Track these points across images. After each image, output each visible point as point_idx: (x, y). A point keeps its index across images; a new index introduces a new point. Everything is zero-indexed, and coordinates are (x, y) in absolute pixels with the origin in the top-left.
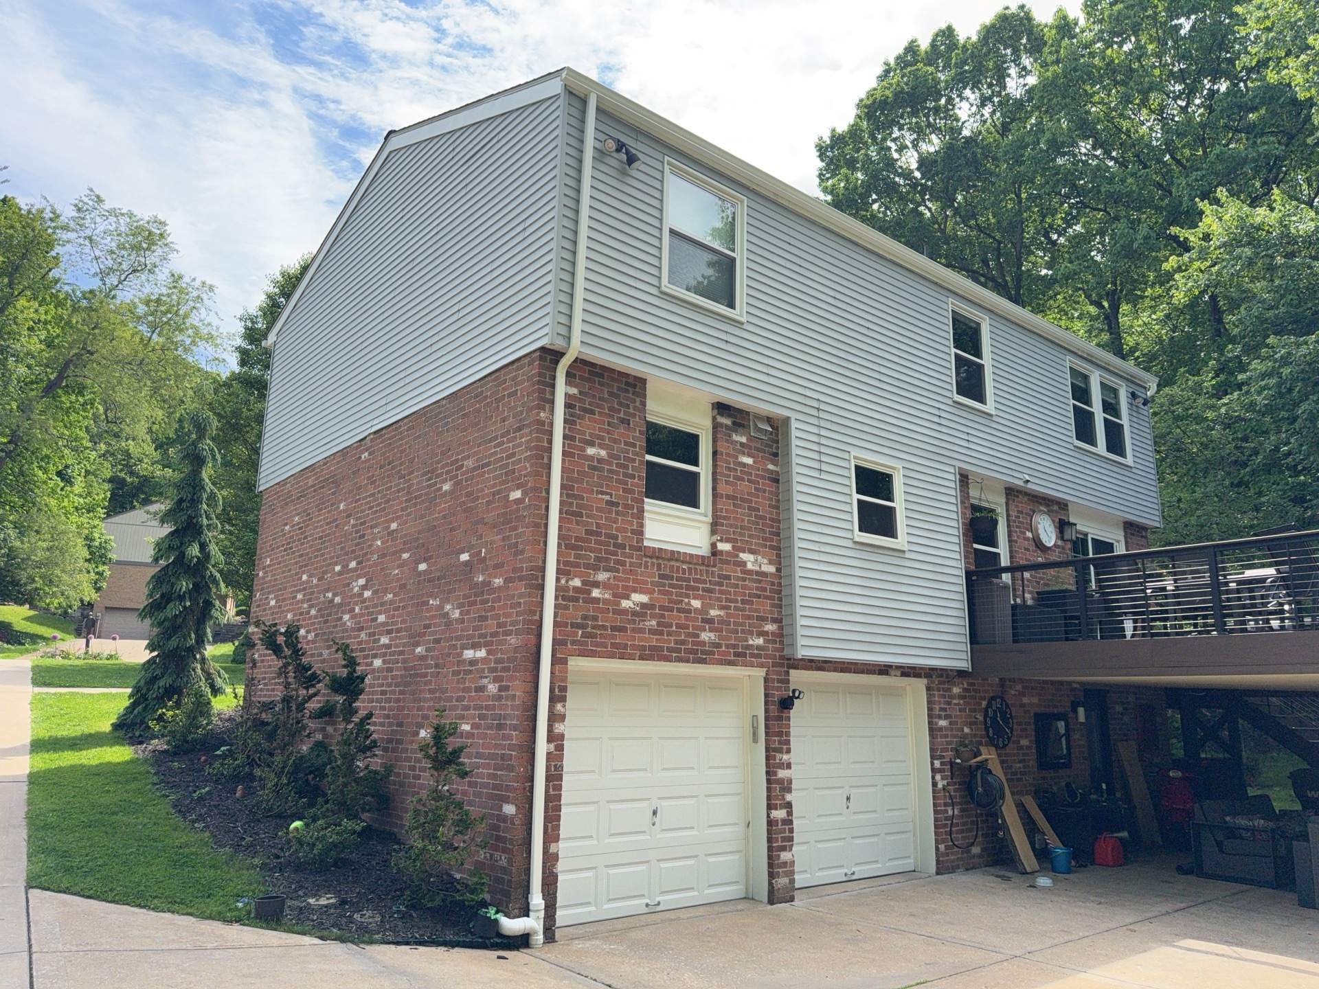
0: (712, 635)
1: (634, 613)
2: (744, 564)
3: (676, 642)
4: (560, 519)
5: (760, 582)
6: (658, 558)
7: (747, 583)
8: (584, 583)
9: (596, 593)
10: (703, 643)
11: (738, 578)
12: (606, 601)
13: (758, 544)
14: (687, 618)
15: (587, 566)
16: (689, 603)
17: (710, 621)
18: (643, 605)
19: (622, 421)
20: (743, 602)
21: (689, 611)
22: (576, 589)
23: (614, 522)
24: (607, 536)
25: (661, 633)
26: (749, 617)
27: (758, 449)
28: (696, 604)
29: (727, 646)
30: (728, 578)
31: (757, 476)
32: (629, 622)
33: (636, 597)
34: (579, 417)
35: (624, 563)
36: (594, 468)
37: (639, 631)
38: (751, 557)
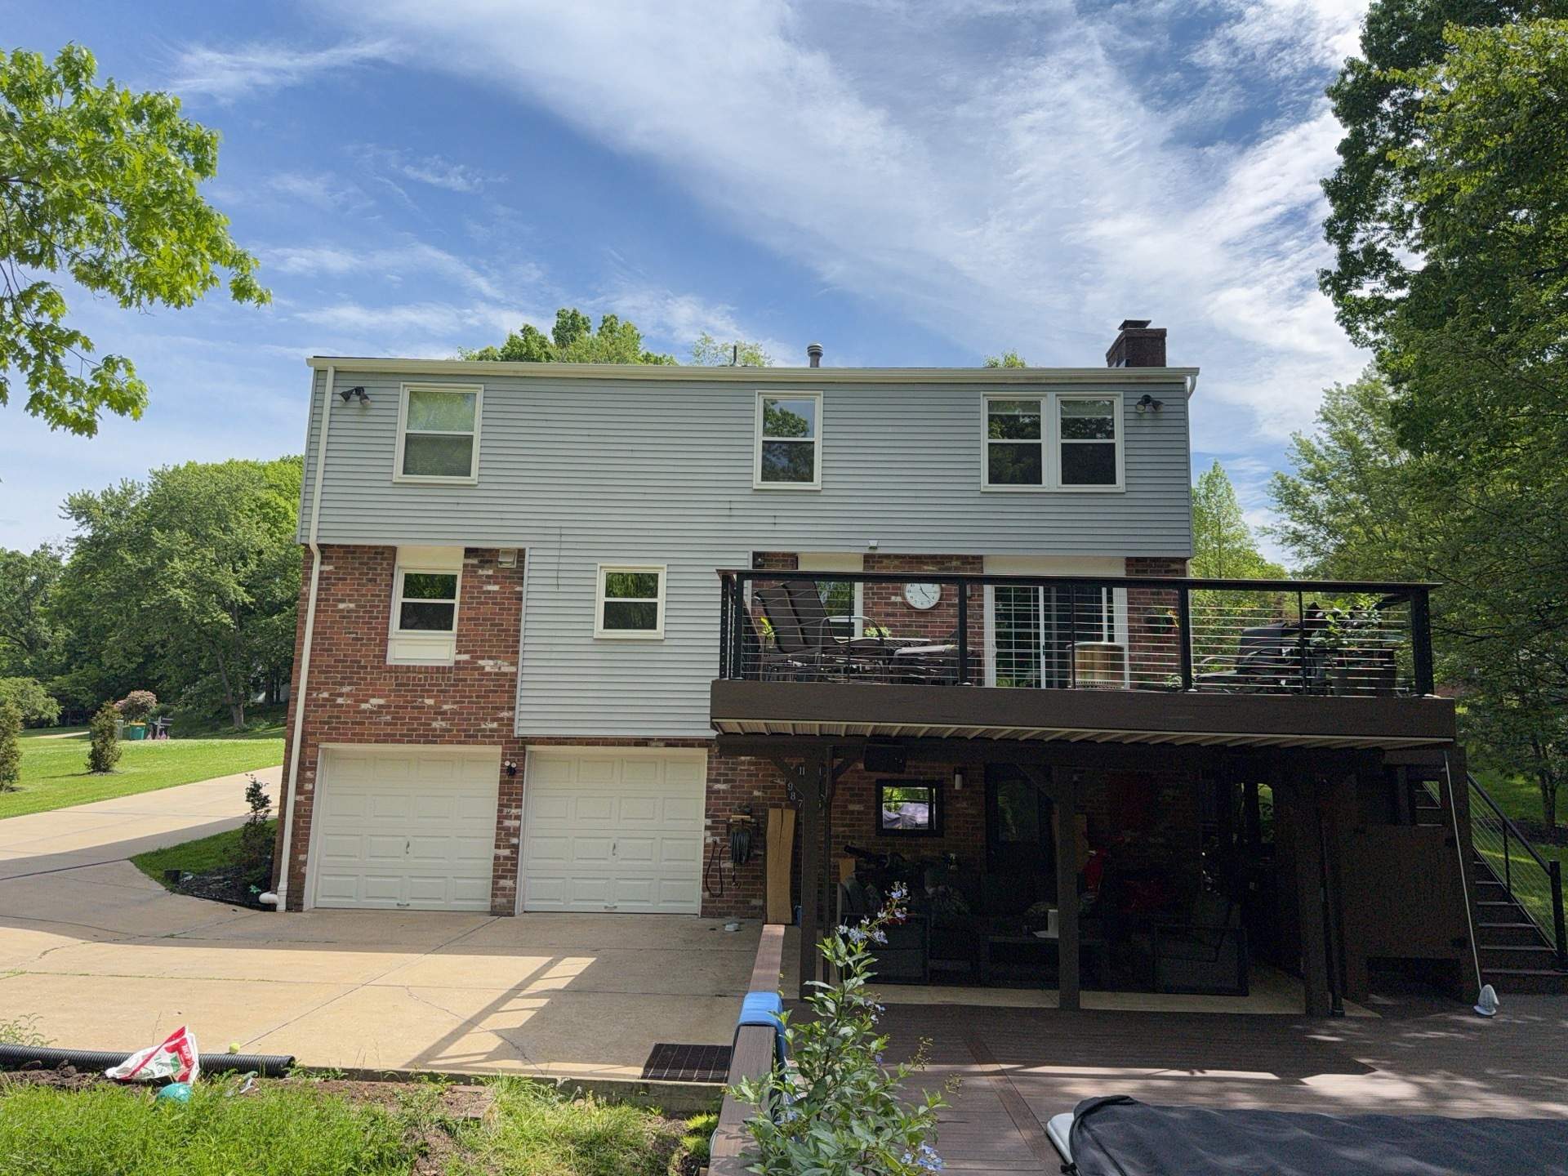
0: (443, 724)
1: (372, 712)
2: (483, 668)
3: (409, 730)
4: (312, 655)
5: (498, 680)
6: (397, 672)
7: (484, 682)
8: (331, 695)
9: (340, 701)
10: (435, 730)
11: (475, 680)
12: (348, 706)
13: (499, 652)
14: (419, 713)
15: (334, 684)
16: (423, 702)
17: (445, 713)
18: (380, 706)
19: (370, 580)
20: (477, 697)
21: (424, 708)
22: (325, 699)
23: (359, 652)
24: (351, 661)
25: (396, 724)
26: (483, 708)
27: (502, 577)
28: (430, 702)
29: (459, 731)
30: (465, 680)
31: (501, 598)
32: (368, 718)
33: (374, 701)
34: (334, 585)
35: (366, 679)
36: (344, 617)
37: (376, 724)
38: (491, 663)
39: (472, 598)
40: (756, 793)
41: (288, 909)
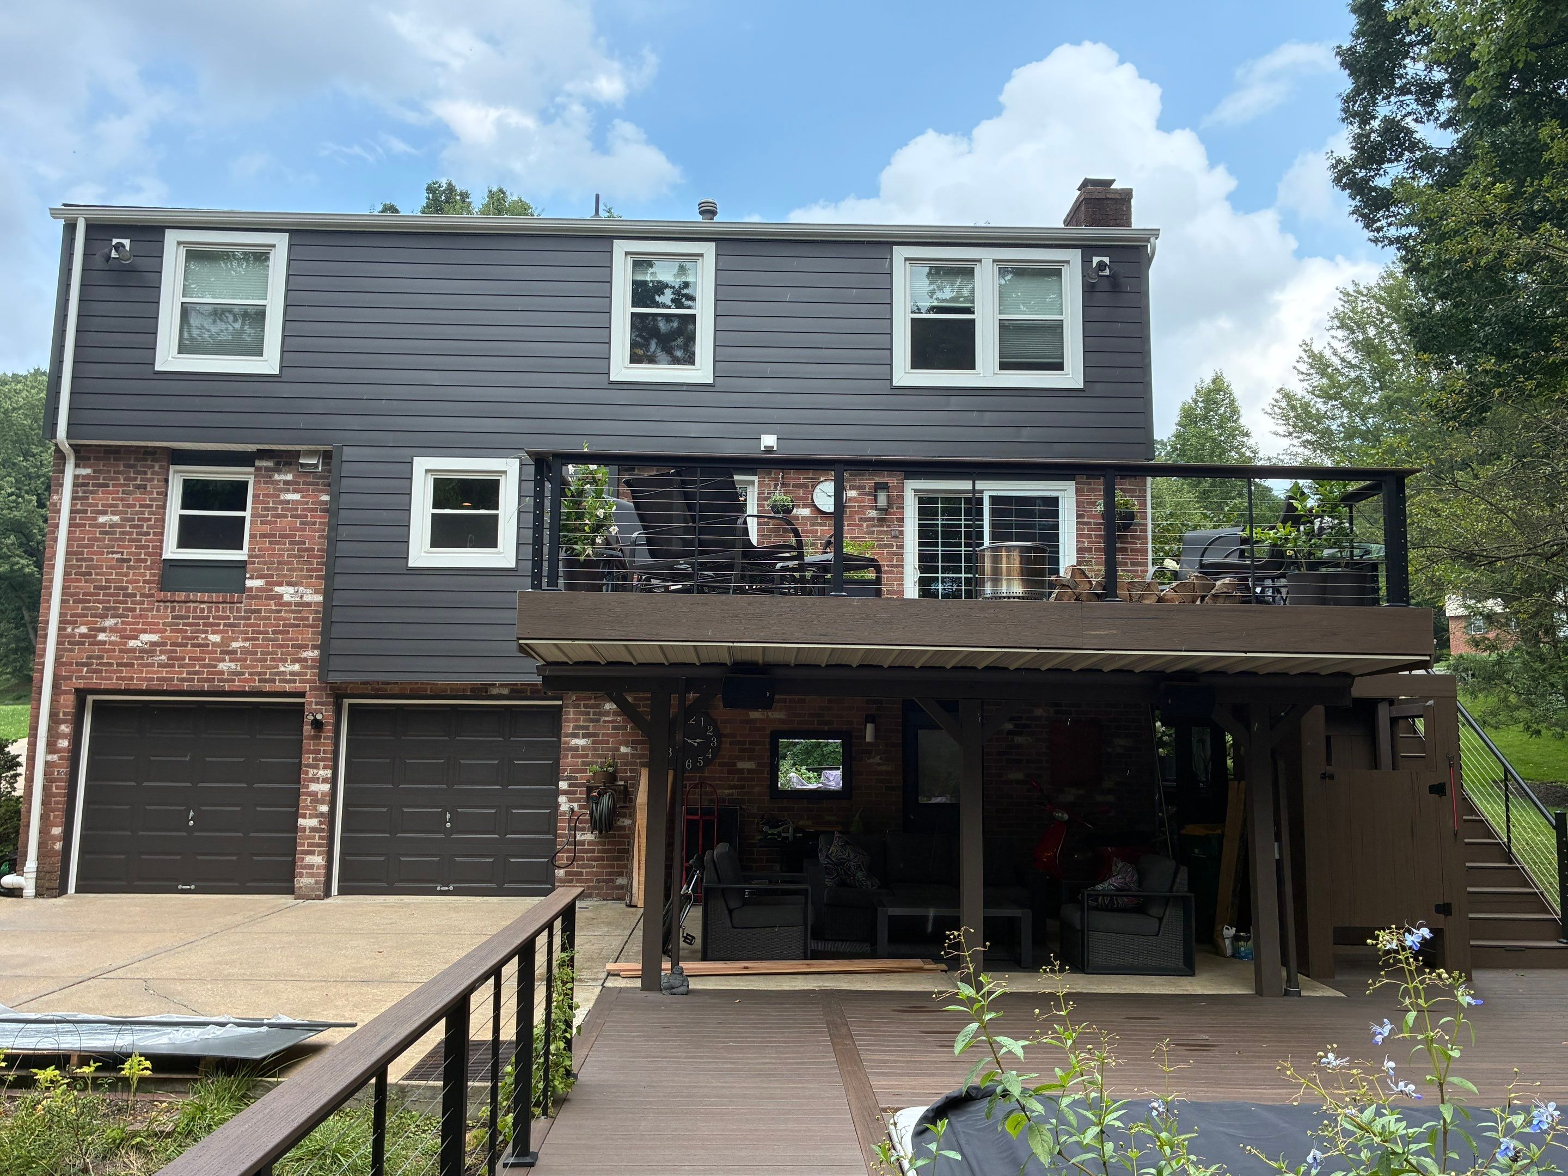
0: (233, 665)
1: (142, 651)
2: (281, 596)
3: (188, 673)
4: (65, 580)
5: (300, 612)
6: (172, 602)
7: (283, 614)
8: (90, 629)
9: (102, 637)
10: (222, 673)
11: (271, 611)
12: (111, 643)
13: (301, 577)
14: (201, 652)
15: (94, 616)
16: (206, 638)
17: (234, 652)
18: (153, 644)
19: (138, 487)
20: (274, 632)
21: (207, 645)
22: (82, 635)
23: (126, 576)
24: (116, 588)
25: (173, 666)
26: (282, 646)
27: (305, 483)
28: (215, 638)
29: (251, 674)
30: (259, 611)
31: (304, 510)
32: (137, 658)
33: (146, 637)
34: (92, 492)
35: (134, 610)
36: (106, 533)
37: (148, 665)
38: (291, 590)
39: (267, 509)
40: (623, 749)
41: (39, 894)
